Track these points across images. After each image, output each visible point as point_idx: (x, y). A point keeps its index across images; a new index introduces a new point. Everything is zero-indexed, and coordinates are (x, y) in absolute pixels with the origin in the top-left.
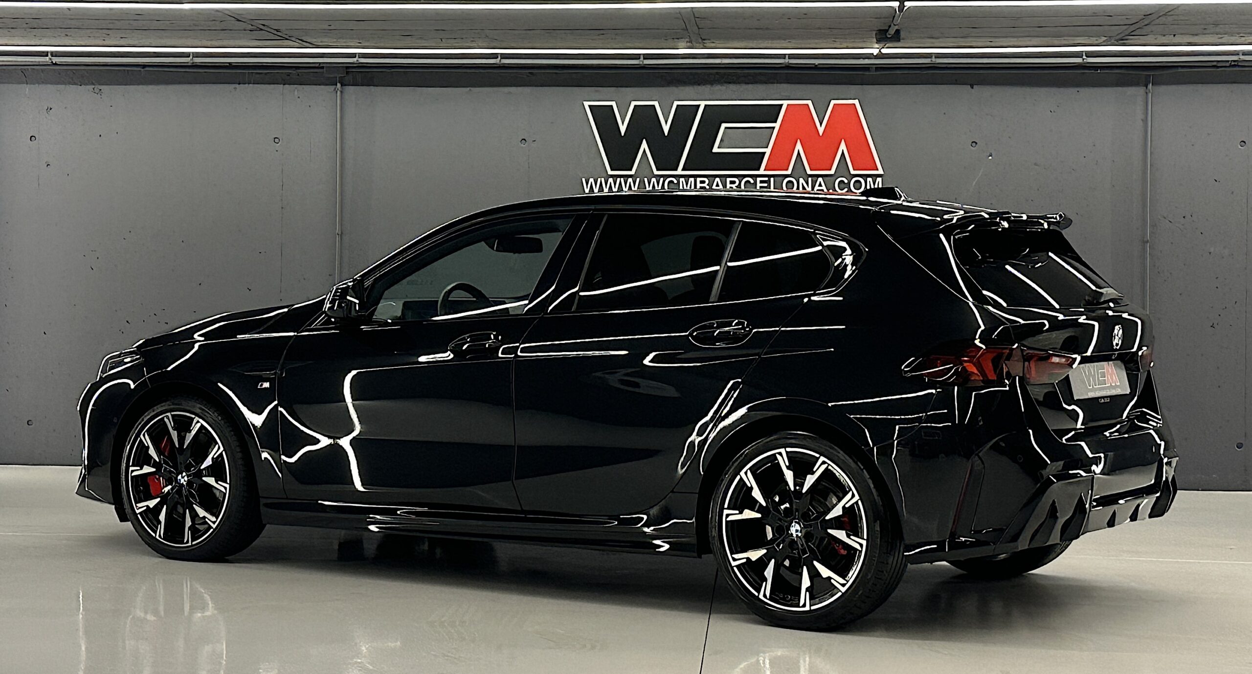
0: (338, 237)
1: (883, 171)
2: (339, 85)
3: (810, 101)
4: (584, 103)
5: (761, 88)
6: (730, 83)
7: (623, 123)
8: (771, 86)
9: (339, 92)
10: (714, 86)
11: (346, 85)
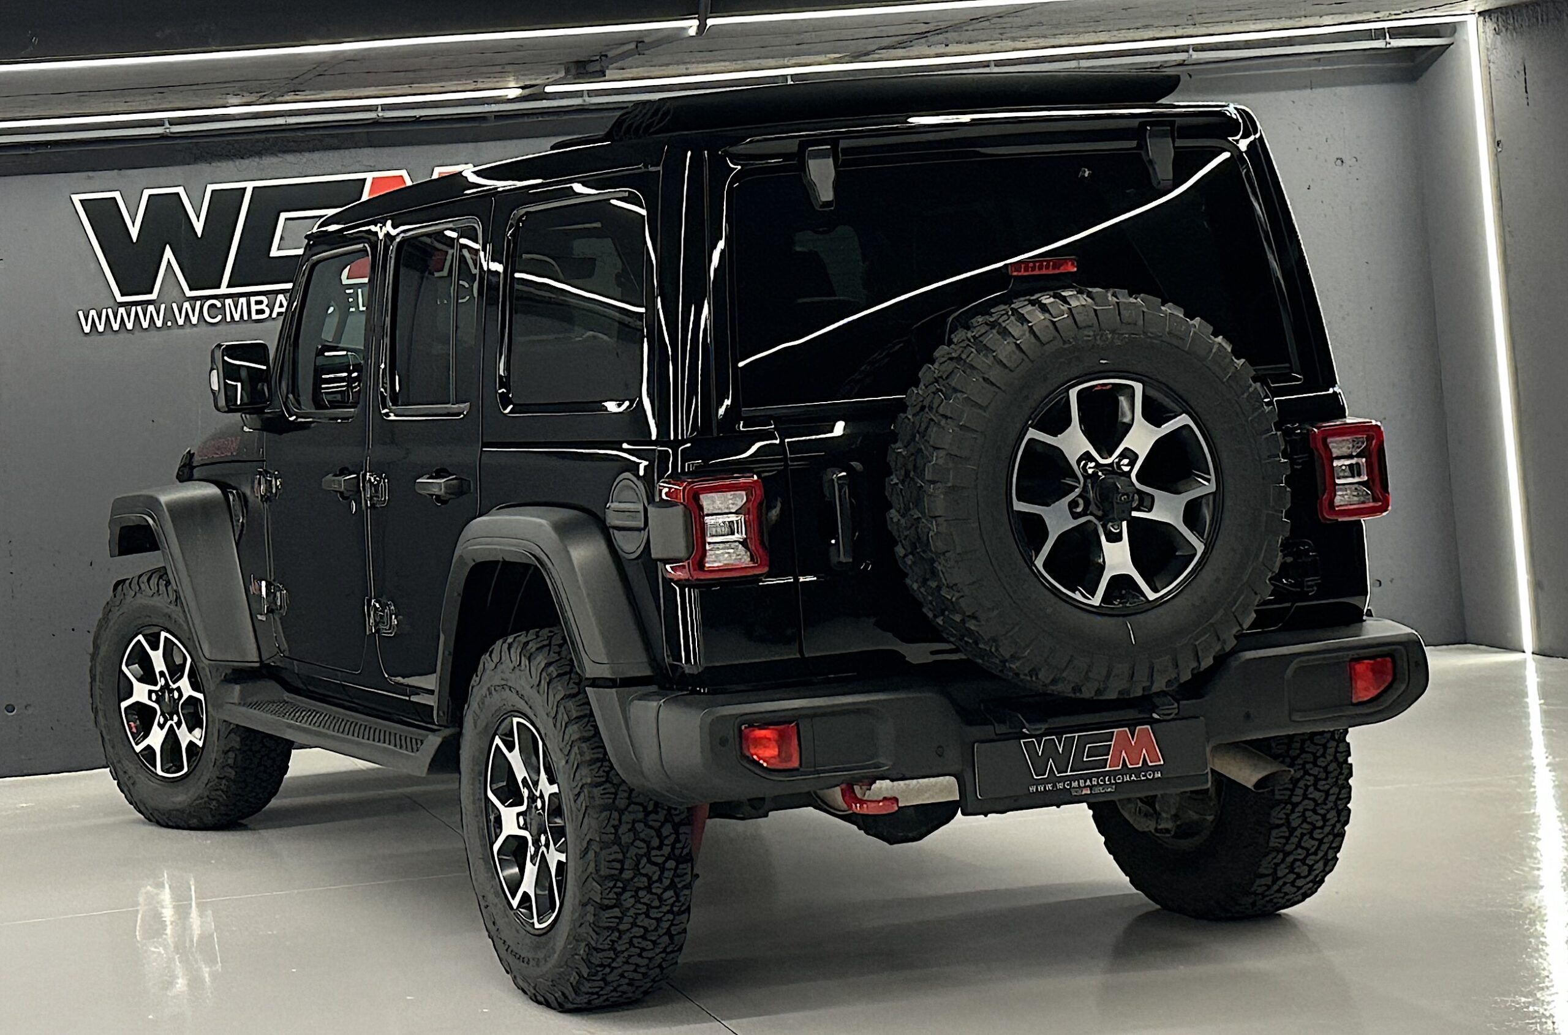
4: (72, 196)
6: (285, 152)
7: (133, 223)
8: (347, 152)
10: (264, 158)
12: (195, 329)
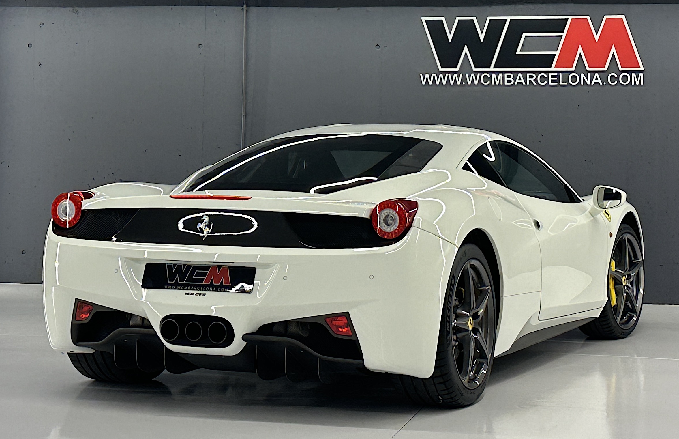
0: (243, 117)
1: (644, 68)
2: (245, 6)
3: (589, 16)
4: (422, 18)
5: (552, 7)
6: (529, 3)
8: (560, 5)
9: (245, 12)
10: (517, 5)
11: (251, 6)
12: (476, 88)
